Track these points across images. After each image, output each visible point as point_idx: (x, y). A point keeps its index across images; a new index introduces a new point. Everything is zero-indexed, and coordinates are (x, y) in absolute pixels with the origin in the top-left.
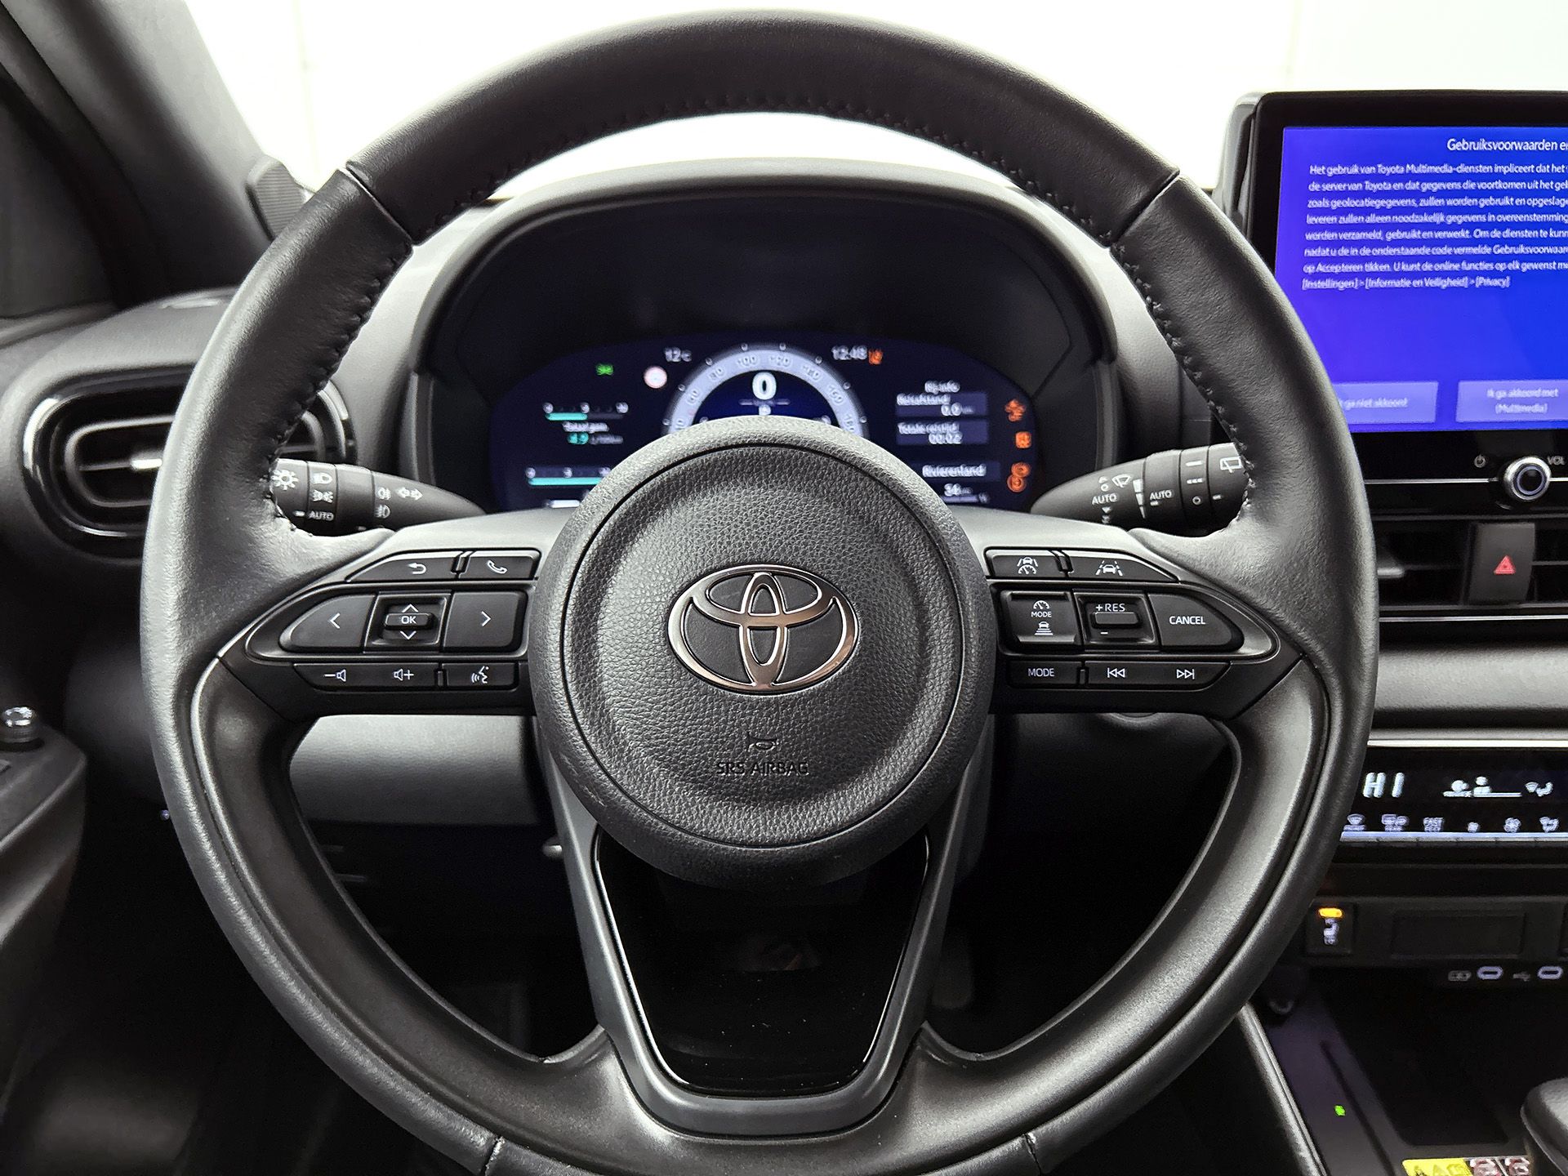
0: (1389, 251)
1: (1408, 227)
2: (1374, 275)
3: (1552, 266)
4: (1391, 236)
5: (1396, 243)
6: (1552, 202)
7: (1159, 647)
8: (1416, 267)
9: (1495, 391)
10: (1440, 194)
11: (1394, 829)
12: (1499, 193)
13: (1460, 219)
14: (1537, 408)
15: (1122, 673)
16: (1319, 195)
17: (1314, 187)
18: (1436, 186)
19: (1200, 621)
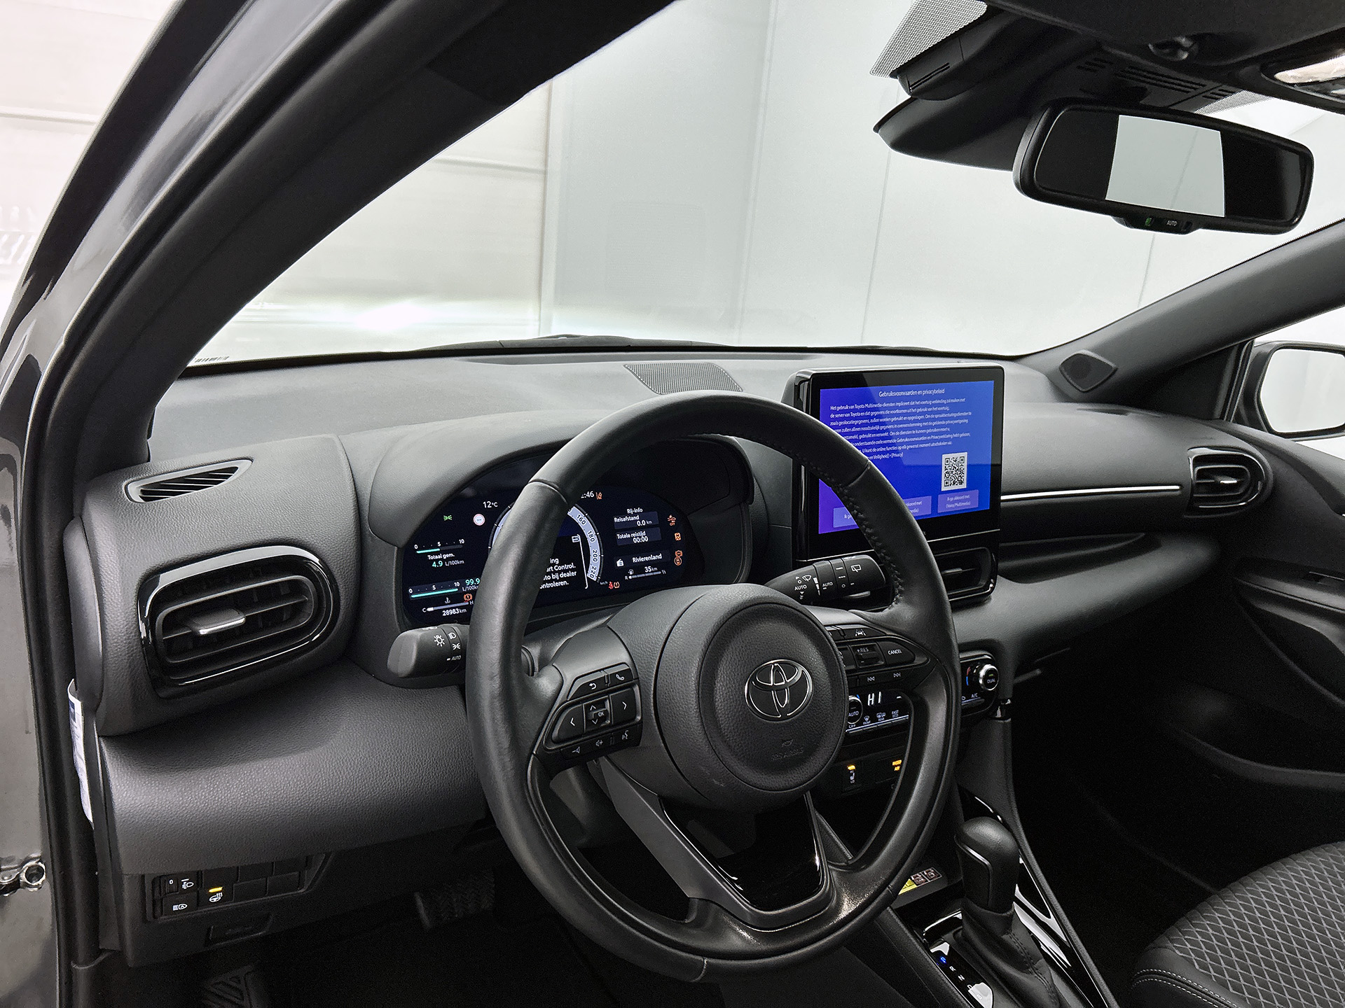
1: (866, 432)
3: (917, 446)
5: (863, 440)
6: (916, 418)
7: (886, 665)
10: (877, 417)
11: (882, 720)
12: (898, 415)
15: (873, 679)
16: (834, 419)
17: (832, 416)
18: (876, 414)
19: (899, 651)
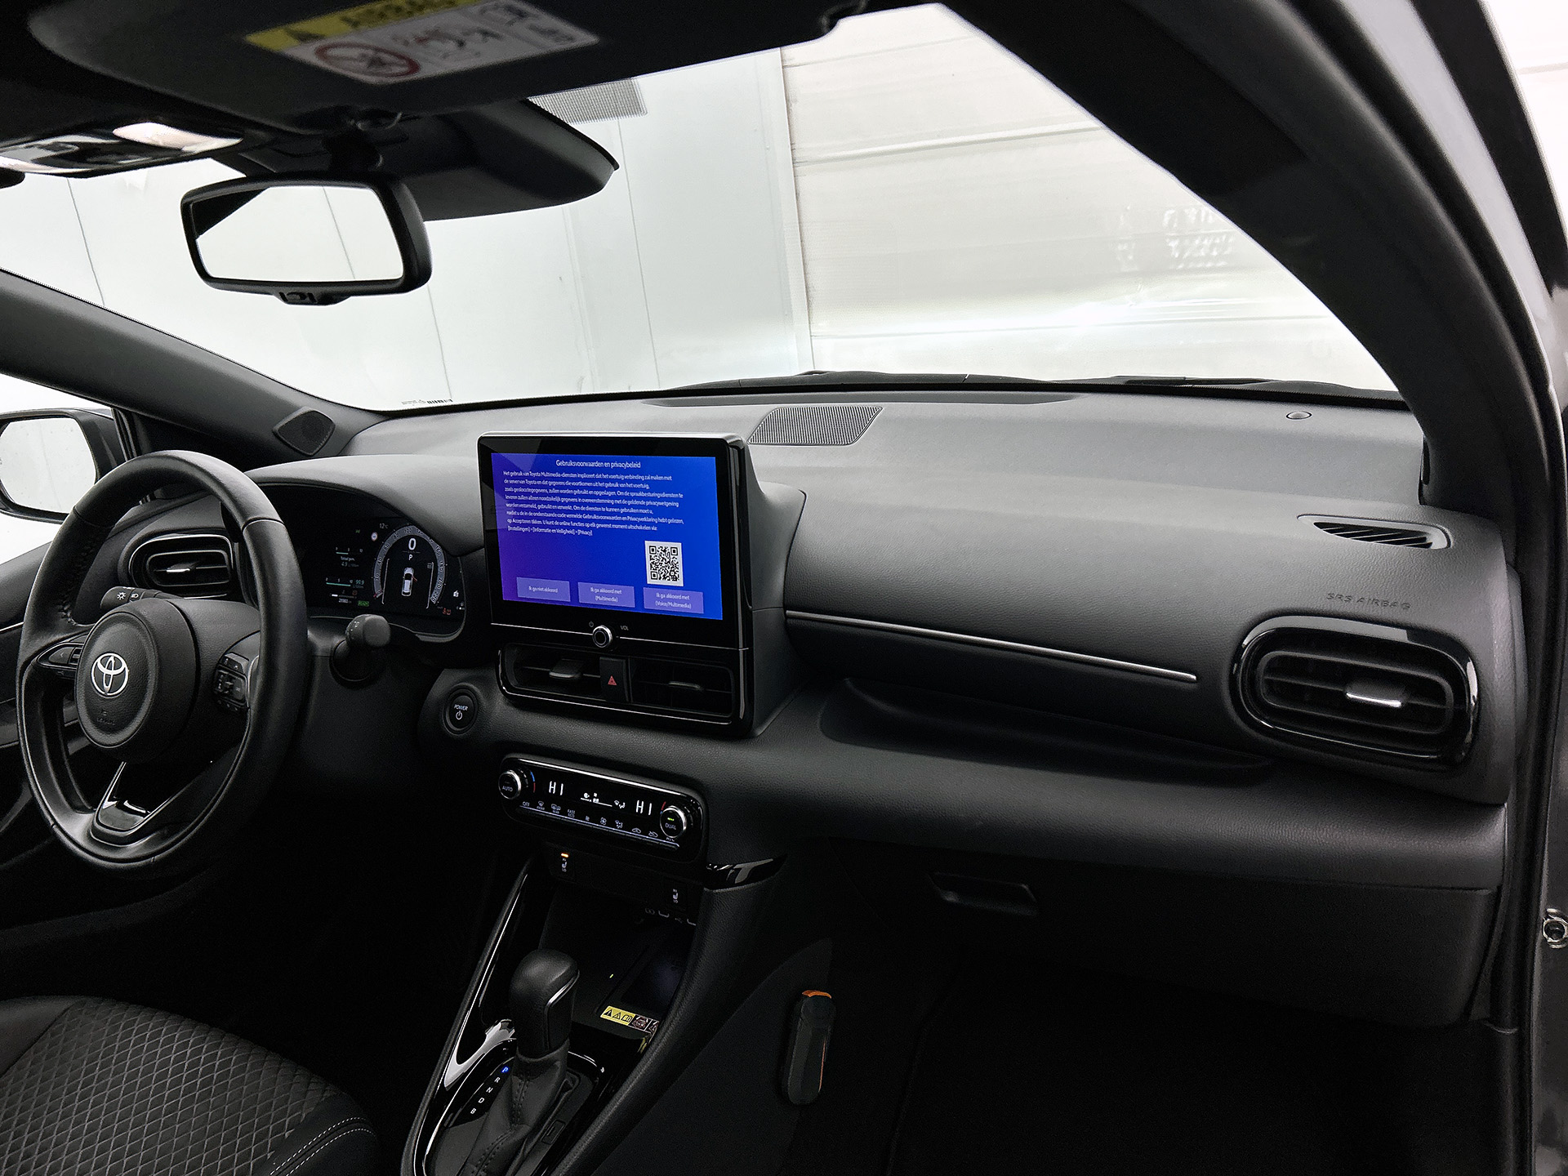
0: (539, 514)
1: (545, 503)
2: (536, 526)
3: (609, 526)
4: (540, 507)
5: (542, 511)
6: (604, 493)
8: (552, 523)
9: (594, 589)
10: (557, 487)
12: (581, 488)
13: (567, 500)
14: (613, 600)
16: (509, 485)
17: (506, 481)
18: (555, 483)
